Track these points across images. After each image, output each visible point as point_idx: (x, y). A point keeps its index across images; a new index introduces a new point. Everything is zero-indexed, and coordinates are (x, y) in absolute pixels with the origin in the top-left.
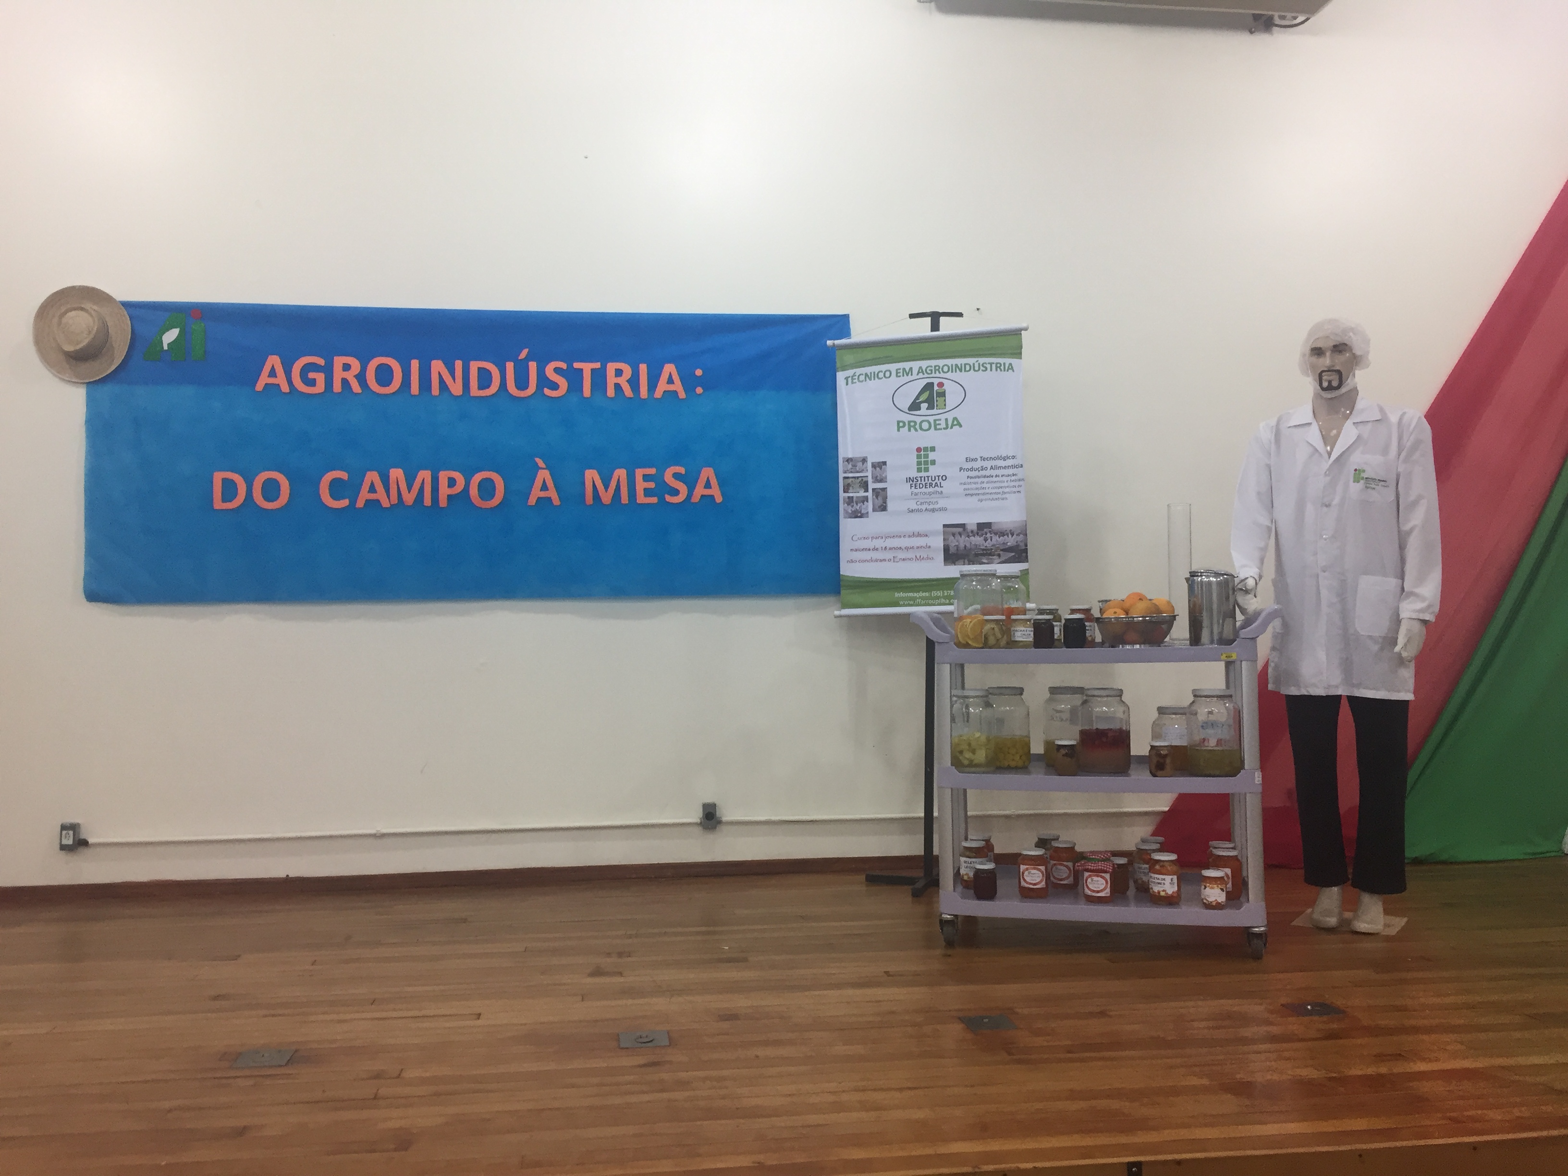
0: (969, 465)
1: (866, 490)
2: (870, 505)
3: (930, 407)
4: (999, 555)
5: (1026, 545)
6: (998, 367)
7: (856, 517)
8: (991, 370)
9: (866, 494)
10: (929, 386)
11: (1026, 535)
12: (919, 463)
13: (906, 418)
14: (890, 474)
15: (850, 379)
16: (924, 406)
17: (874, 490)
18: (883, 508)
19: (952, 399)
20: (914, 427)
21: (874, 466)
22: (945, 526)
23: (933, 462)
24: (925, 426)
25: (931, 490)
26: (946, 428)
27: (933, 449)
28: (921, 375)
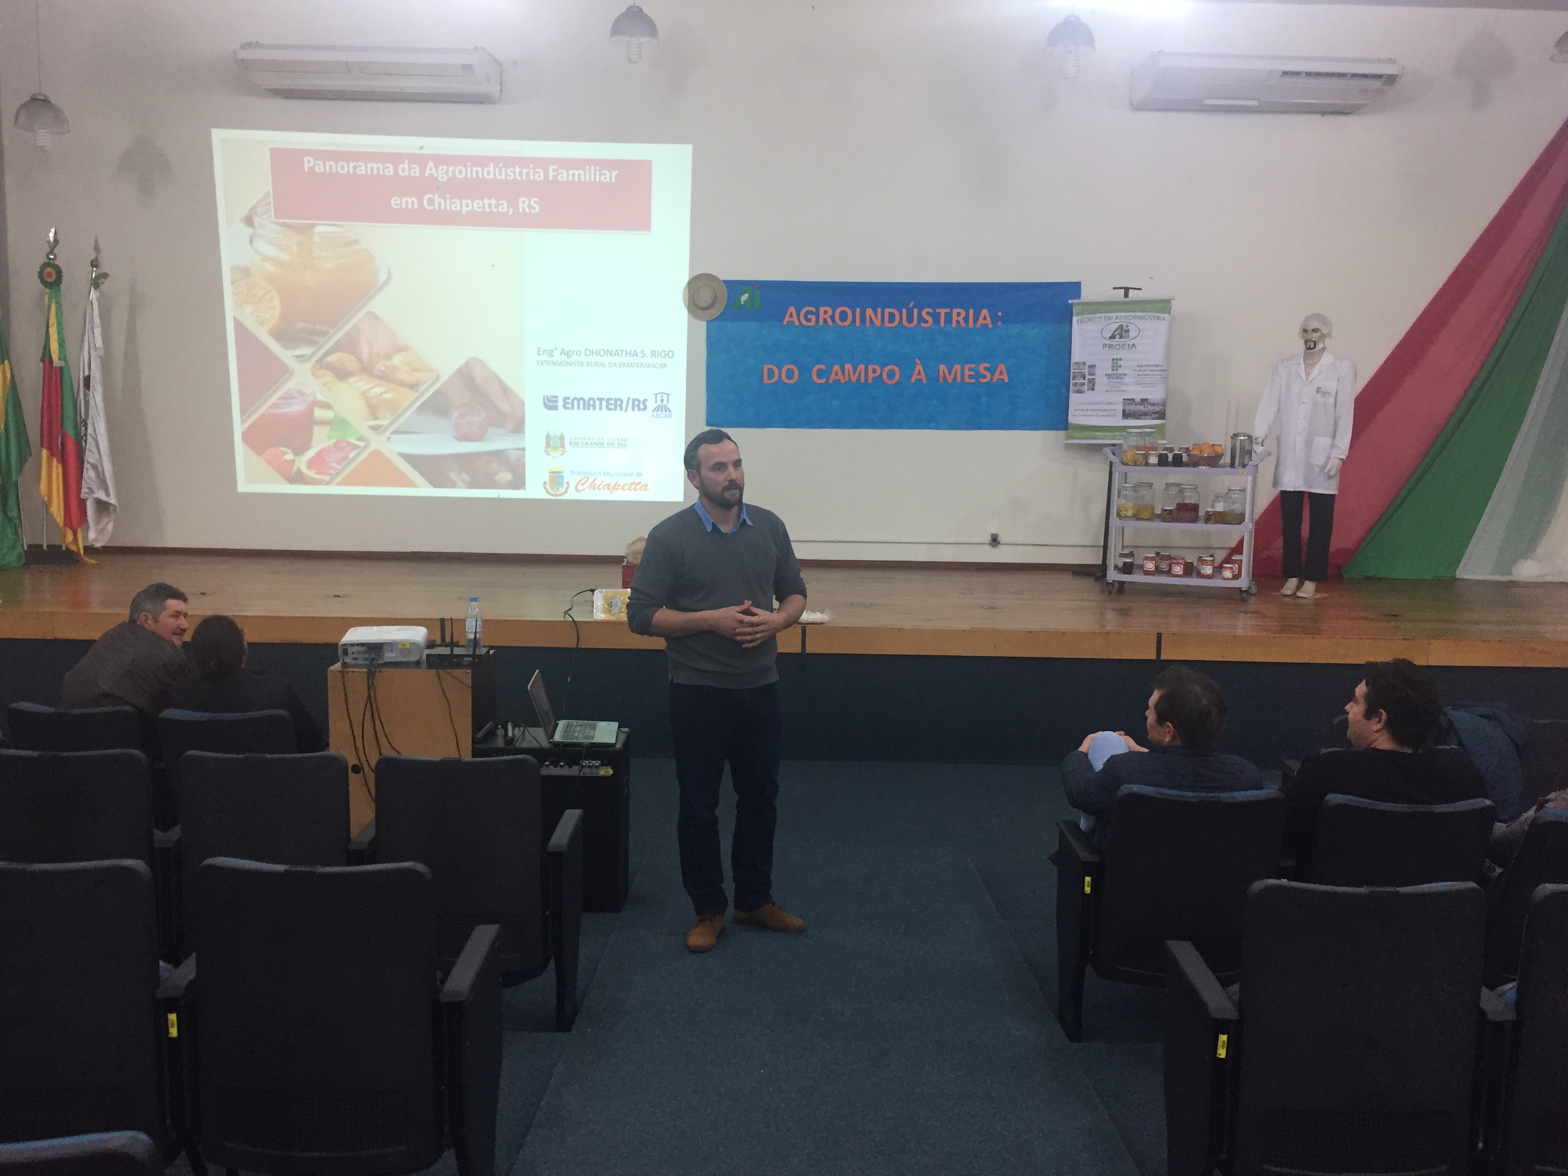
0: (1139, 369)
1: (1084, 379)
2: (1086, 387)
3: (1121, 338)
4: (1151, 416)
5: (1165, 411)
6: (1158, 318)
7: (1079, 393)
8: (1154, 319)
9: (1084, 381)
10: (1121, 327)
11: (1165, 406)
12: (1112, 366)
13: (1108, 342)
14: (1098, 372)
15: (1079, 321)
16: (1118, 337)
17: (1088, 379)
18: (1093, 389)
19: (1132, 334)
20: (1112, 347)
21: (1090, 367)
22: (1124, 399)
23: (1120, 366)
24: (1117, 347)
25: (1118, 380)
26: (1128, 349)
27: (1121, 359)
28: (1117, 320)
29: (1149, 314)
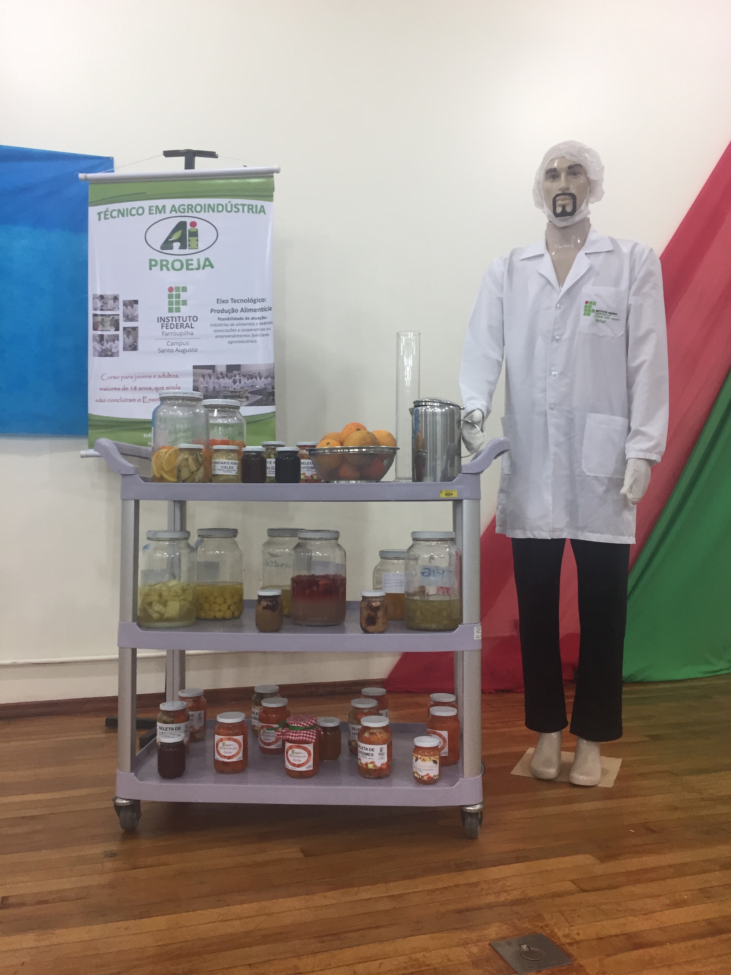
0: (221, 307)
1: (117, 329)
3: (183, 246)
4: (247, 398)
5: (273, 388)
6: (251, 208)
7: (106, 356)
8: (243, 212)
9: (116, 333)
10: (181, 226)
11: (273, 378)
12: (170, 303)
13: (159, 257)
14: (141, 310)
15: (102, 215)
16: (176, 245)
17: (125, 329)
18: (134, 347)
19: (204, 240)
20: (166, 266)
21: (125, 304)
22: (195, 367)
23: (185, 303)
24: (177, 265)
25: (182, 330)
26: (198, 269)
27: (184, 289)
28: (174, 214)
29: (234, 201)
